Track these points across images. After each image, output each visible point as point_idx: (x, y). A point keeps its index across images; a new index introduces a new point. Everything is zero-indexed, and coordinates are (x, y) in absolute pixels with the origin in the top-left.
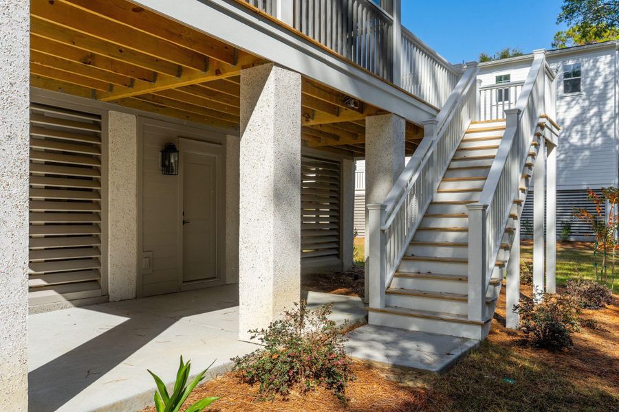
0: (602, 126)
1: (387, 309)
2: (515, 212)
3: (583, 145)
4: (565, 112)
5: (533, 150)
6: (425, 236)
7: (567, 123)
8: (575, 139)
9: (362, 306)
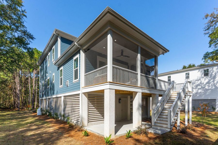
0: (214, 84)
1: (155, 125)
2: (179, 110)
3: (209, 89)
4: (204, 81)
5: (184, 98)
6: (162, 114)
7: (205, 83)
8: (207, 87)
9: (151, 125)
